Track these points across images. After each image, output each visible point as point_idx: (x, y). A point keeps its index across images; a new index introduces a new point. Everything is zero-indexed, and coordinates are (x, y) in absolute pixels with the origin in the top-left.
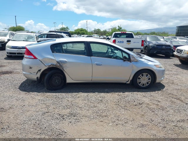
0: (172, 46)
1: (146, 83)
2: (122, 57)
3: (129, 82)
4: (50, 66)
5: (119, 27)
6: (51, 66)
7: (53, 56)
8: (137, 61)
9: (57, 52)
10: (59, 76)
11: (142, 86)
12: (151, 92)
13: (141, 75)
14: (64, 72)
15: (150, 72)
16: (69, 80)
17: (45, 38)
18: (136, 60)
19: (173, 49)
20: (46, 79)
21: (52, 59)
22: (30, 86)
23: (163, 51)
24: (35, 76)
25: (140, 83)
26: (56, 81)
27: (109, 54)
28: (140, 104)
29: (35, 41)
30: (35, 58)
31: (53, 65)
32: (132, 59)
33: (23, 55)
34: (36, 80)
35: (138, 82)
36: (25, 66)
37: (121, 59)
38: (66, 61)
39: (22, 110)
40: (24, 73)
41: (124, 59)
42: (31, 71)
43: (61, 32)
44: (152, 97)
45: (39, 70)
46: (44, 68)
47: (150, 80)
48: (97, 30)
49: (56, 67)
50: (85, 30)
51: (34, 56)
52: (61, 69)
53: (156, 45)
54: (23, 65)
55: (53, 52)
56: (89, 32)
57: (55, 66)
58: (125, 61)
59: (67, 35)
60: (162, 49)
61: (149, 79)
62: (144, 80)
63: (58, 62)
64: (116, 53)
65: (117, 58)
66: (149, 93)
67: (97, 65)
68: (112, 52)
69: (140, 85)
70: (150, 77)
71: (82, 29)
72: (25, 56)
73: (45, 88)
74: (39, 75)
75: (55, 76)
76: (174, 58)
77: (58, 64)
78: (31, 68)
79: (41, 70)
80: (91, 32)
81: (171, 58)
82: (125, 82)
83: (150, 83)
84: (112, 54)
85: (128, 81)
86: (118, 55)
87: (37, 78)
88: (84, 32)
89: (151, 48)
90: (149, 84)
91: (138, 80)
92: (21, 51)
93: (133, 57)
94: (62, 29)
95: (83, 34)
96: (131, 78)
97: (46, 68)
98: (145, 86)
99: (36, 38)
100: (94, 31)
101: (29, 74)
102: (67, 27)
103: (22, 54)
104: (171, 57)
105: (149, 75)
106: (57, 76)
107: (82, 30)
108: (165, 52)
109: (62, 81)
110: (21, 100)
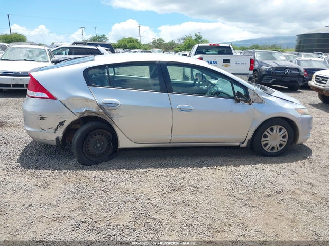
0: (302, 69)
1: (278, 146)
2: (232, 95)
3: (244, 145)
4: (84, 113)
5: (196, 36)
6: (86, 115)
7: (90, 92)
8: (262, 102)
9: (98, 85)
10: (102, 135)
11: (269, 151)
12: (290, 164)
13: (268, 130)
14: (114, 126)
15: (288, 124)
16: (123, 143)
17: (66, 54)
18: (260, 99)
19: (303, 75)
20: (76, 141)
21: (87, 100)
22: (42, 156)
23: (287, 80)
24: (52, 136)
25: (266, 145)
26: (98, 144)
27: (201, 87)
28: (276, 192)
29: (48, 62)
30: (51, 97)
31: (90, 112)
32: (251, 97)
33: (25, 88)
34: (55, 143)
35: (263, 143)
36: (30, 114)
37: (228, 97)
38: (118, 104)
39: (27, 219)
40: (29, 129)
41: (238, 98)
42: (44, 124)
43: (96, 45)
44: (295, 175)
45: (60, 123)
46: (70, 119)
47: (286, 140)
48: (158, 40)
49: (97, 116)
50: (137, 40)
51: (48, 93)
52: (108, 120)
53: (273, 68)
54: (25, 112)
55: (89, 84)
56: (144, 45)
57: (93, 114)
58: (238, 101)
59: (107, 50)
60: (283, 76)
61: (284, 137)
62: (275, 139)
63: (100, 106)
64: (213, 85)
65: (217, 94)
66: (285, 165)
67: (182, 110)
68: (205, 82)
69: (266, 149)
70: (286, 133)
71: (132, 38)
72: (29, 92)
73: (75, 160)
74: (60, 133)
75: (95, 135)
76: (304, 91)
77: (101, 110)
78: (42, 119)
79: (64, 122)
80: (146, 44)
81: (300, 92)
82: (238, 144)
83: (285, 144)
84: (204, 86)
85: (243, 143)
86: (220, 89)
87: (57, 139)
88: (135, 44)
89: (264, 73)
90: (283, 147)
91: (263, 139)
92: (21, 80)
93: (255, 94)
94: (95, 39)
95: (134, 48)
96: (250, 137)
97: (76, 118)
98: (275, 151)
99: (50, 54)
100: (153, 42)
101: (38, 130)
102: (104, 35)
103: (22, 85)
104: (298, 90)
105: (284, 130)
106: (99, 134)
107: (131, 40)
108: (289, 81)
109: (109, 145)
110: (22, 191)
